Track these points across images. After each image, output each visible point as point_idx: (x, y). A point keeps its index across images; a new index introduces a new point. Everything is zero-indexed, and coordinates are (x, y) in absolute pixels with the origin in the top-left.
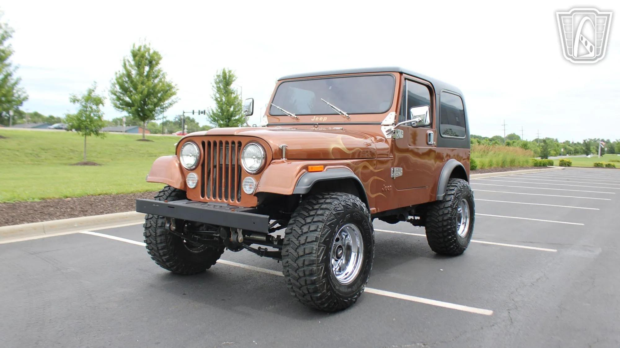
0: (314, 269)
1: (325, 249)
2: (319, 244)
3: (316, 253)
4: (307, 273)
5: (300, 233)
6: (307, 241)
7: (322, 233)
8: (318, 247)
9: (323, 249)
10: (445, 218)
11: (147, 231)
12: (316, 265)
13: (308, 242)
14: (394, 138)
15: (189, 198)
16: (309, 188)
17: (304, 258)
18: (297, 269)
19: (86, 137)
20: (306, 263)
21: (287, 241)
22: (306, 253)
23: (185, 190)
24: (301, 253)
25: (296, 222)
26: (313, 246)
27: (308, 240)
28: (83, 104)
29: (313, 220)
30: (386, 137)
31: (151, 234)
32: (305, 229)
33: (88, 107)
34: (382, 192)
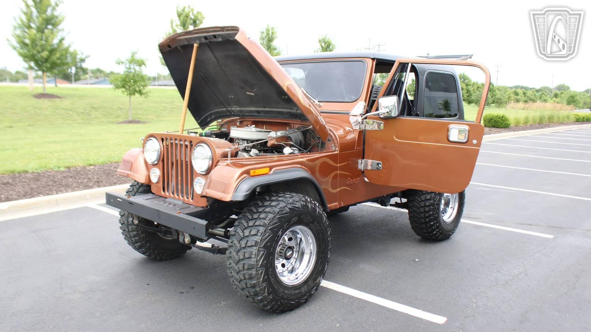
0: (253, 273)
1: (265, 254)
2: (258, 249)
3: (255, 258)
4: (247, 277)
5: (242, 236)
6: (247, 245)
7: (262, 237)
8: (258, 252)
9: (264, 253)
10: (427, 204)
11: (121, 219)
12: (255, 270)
13: (249, 247)
14: (362, 129)
15: (153, 191)
16: (248, 194)
17: (244, 262)
18: (239, 272)
19: (130, 97)
20: (246, 267)
21: (231, 242)
22: (245, 257)
23: (149, 184)
24: (242, 257)
25: (241, 224)
26: (253, 250)
27: (249, 244)
28: (127, 66)
29: (254, 223)
30: (354, 128)
31: (124, 222)
32: (247, 233)
33: (132, 68)
34: (348, 185)
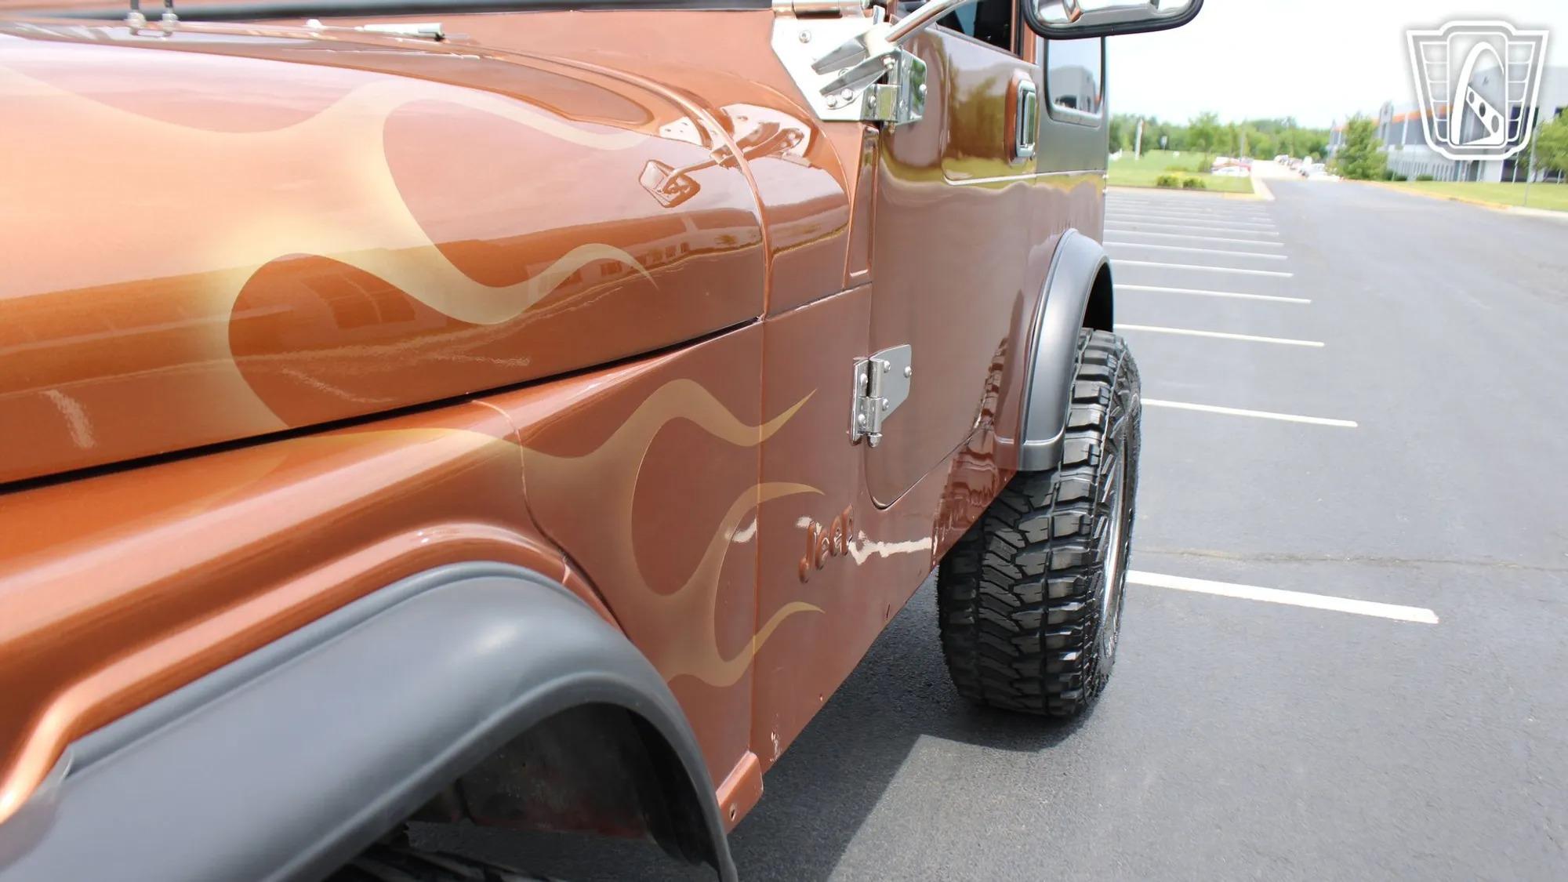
10: (1060, 560)
14: (878, 124)
30: (822, 108)
34: (801, 583)
